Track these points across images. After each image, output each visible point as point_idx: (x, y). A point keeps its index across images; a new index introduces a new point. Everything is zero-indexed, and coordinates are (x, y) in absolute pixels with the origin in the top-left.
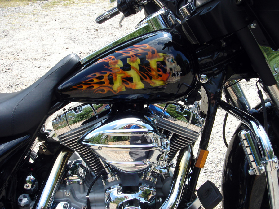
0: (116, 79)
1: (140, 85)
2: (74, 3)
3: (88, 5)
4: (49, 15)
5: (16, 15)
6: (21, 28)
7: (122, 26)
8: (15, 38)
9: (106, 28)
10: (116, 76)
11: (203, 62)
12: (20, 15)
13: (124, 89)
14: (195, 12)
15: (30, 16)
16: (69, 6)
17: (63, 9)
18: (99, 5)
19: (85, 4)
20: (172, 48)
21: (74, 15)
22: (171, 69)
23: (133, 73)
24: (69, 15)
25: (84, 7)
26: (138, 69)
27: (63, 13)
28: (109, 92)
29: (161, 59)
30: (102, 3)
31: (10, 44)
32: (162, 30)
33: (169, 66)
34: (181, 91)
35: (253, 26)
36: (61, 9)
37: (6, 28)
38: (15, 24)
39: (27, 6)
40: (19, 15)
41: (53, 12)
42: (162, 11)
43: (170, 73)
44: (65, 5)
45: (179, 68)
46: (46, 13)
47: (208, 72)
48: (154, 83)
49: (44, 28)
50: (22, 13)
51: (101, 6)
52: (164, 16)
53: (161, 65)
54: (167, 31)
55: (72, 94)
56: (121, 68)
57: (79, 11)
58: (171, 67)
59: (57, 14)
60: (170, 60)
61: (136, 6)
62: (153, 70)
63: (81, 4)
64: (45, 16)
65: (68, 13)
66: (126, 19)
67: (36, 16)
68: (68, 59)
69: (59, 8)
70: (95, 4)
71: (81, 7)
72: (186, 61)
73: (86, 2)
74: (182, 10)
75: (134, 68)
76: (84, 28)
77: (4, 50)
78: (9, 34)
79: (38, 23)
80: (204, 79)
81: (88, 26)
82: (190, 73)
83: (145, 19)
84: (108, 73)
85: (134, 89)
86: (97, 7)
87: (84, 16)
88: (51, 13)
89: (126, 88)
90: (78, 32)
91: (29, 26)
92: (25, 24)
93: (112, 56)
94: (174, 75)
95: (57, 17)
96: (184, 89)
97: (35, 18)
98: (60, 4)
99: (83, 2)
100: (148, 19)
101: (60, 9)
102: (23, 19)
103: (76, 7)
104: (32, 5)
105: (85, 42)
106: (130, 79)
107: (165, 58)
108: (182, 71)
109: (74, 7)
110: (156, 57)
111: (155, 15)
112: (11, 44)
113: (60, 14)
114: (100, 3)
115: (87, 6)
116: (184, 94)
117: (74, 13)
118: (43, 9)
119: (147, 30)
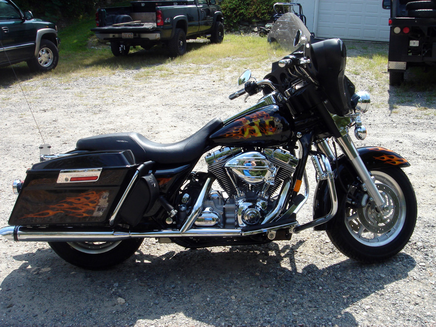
0: (246, 131)
1: (260, 135)
2: (173, 74)
3: (191, 77)
4: (144, 88)
5: (104, 88)
6: (114, 103)
7: (246, 102)
8: (112, 114)
9: (217, 106)
10: (246, 129)
11: (298, 124)
12: (109, 88)
13: (250, 136)
14: (294, 94)
15: (122, 89)
16: (168, 78)
17: (160, 81)
18: (205, 77)
19: (188, 75)
20: (278, 114)
21: (176, 89)
22: (277, 126)
23: (255, 128)
24: (170, 89)
25: (187, 79)
26: (259, 125)
27: (162, 87)
28: (241, 138)
29: (272, 120)
30: (209, 75)
31: (107, 120)
32: (274, 104)
33: (276, 124)
34: (283, 140)
35: (325, 102)
36: (159, 81)
37: (97, 103)
38: (106, 98)
39: (113, 76)
40: (107, 87)
41: (150, 85)
42: (274, 93)
43: (276, 128)
44: (162, 76)
45: (281, 125)
46: (141, 86)
47: (302, 131)
48: (267, 133)
49: (142, 104)
50: (111, 85)
51: (209, 79)
52: (275, 96)
53: (272, 123)
54: (276, 104)
55: (216, 141)
56: (249, 124)
57: (181, 84)
58: (277, 124)
59: (155, 87)
60: (277, 120)
61: (257, 89)
62: (267, 126)
63: (182, 75)
64: (140, 90)
65: (168, 86)
66: (249, 97)
67: (129, 88)
68: (215, 120)
69: (154, 81)
70: (200, 77)
71: (183, 80)
72: (287, 124)
73: (189, 73)
74: (286, 92)
75: (257, 125)
76: (191, 106)
77: (105, 127)
78: (104, 109)
79: (133, 98)
80: (299, 135)
81: (196, 103)
82: (289, 131)
83: (263, 97)
84: (241, 127)
85: (256, 136)
86: (204, 80)
87: (189, 91)
88: (147, 86)
89: (252, 136)
90: (184, 109)
91: (124, 101)
92: (118, 99)
93: (244, 118)
94: (279, 129)
95: (155, 91)
96: (285, 139)
97: (128, 91)
98: (155, 74)
99: (185, 73)
100: (266, 97)
101: (156, 81)
102: (114, 92)
103: (177, 80)
104: (119, 75)
105: (195, 121)
106: (254, 131)
107: (274, 119)
108: (283, 126)
109: (174, 79)
110: (269, 118)
111: (269, 95)
112: (110, 120)
113: (158, 87)
114: (207, 75)
115: (191, 79)
116: (285, 142)
117: (176, 87)
118: (136, 80)
119: (263, 104)
